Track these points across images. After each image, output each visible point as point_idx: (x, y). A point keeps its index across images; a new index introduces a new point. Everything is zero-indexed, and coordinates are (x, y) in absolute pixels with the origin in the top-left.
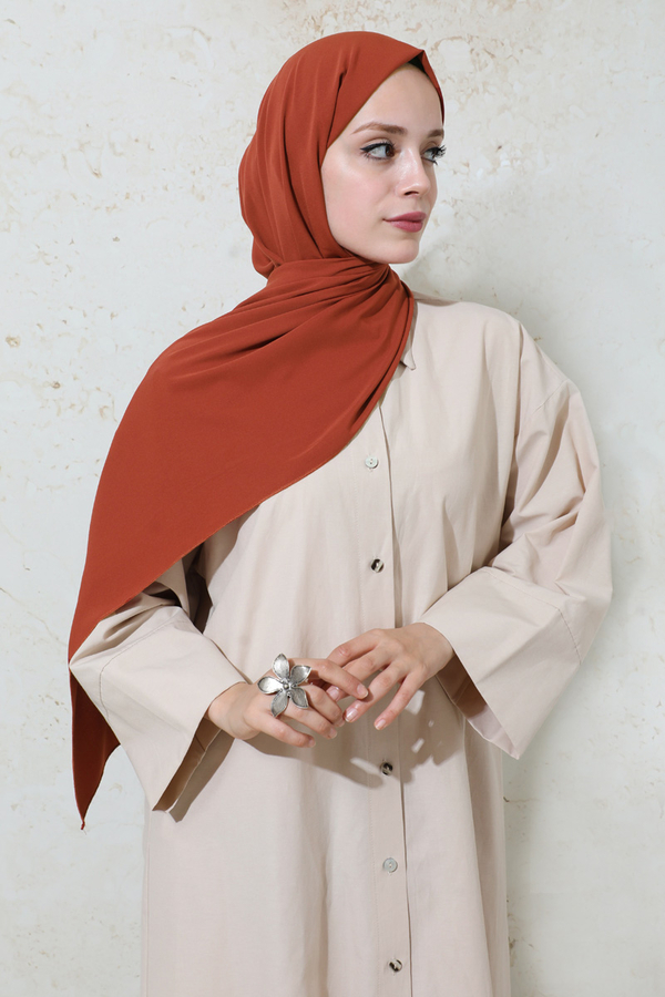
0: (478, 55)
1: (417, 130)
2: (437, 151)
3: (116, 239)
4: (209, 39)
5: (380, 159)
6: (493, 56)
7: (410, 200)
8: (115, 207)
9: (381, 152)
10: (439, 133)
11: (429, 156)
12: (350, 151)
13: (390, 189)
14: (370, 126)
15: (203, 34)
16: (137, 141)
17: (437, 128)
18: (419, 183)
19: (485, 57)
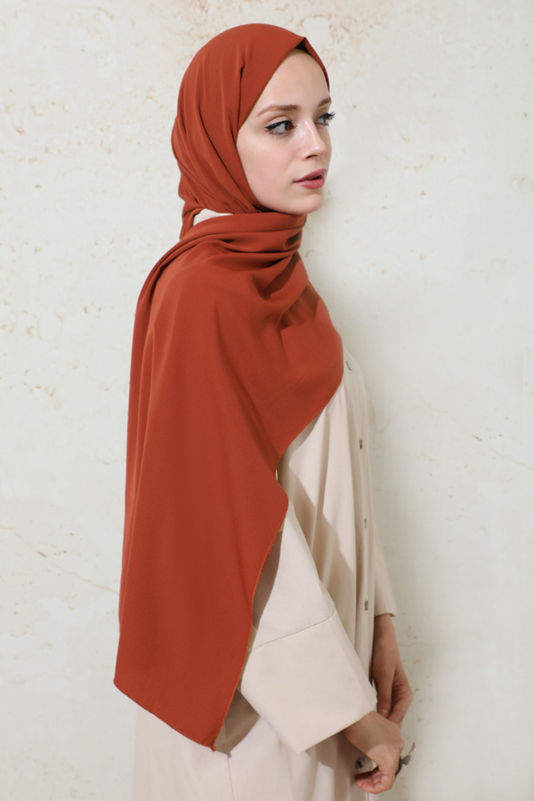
0: (336, 30)
1: (308, 104)
2: (327, 116)
3: (38, 186)
4: (112, 18)
5: (282, 133)
6: (348, 31)
7: (311, 162)
8: (36, 159)
9: (282, 128)
10: (327, 101)
11: (322, 121)
12: (257, 130)
13: (294, 155)
14: (271, 108)
15: (107, 13)
16: (53, 103)
17: (325, 98)
18: (317, 147)
19: (341, 32)
